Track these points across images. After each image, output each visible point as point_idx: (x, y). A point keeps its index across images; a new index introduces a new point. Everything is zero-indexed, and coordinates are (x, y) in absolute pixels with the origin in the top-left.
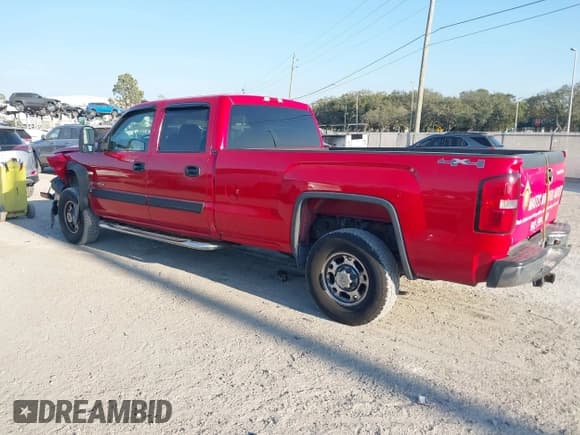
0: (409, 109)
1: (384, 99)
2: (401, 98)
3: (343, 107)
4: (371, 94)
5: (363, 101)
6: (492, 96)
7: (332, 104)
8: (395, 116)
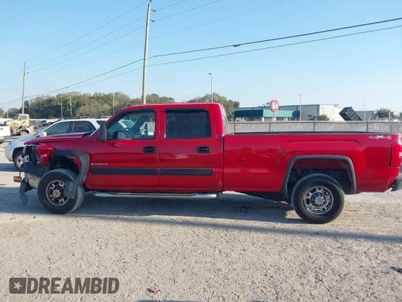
0: (111, 105)
1: (91, 98)
2: (102, 98)
3: (59, 104)
4: (79, 95)
5: (74, 99)
6: (161, 98)
7: (50, 101)
8: (101, 110)
